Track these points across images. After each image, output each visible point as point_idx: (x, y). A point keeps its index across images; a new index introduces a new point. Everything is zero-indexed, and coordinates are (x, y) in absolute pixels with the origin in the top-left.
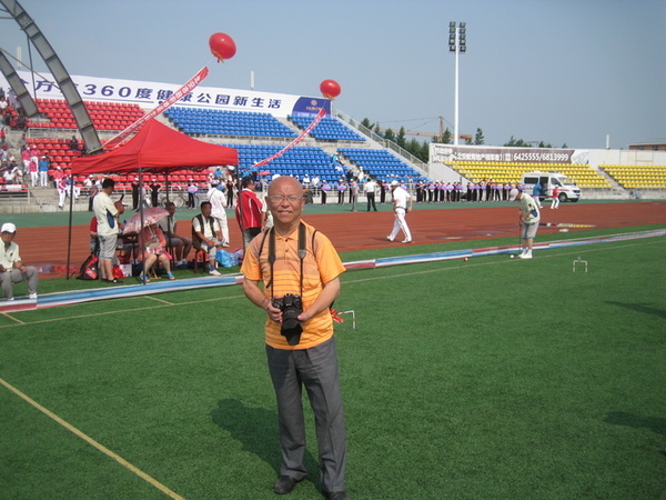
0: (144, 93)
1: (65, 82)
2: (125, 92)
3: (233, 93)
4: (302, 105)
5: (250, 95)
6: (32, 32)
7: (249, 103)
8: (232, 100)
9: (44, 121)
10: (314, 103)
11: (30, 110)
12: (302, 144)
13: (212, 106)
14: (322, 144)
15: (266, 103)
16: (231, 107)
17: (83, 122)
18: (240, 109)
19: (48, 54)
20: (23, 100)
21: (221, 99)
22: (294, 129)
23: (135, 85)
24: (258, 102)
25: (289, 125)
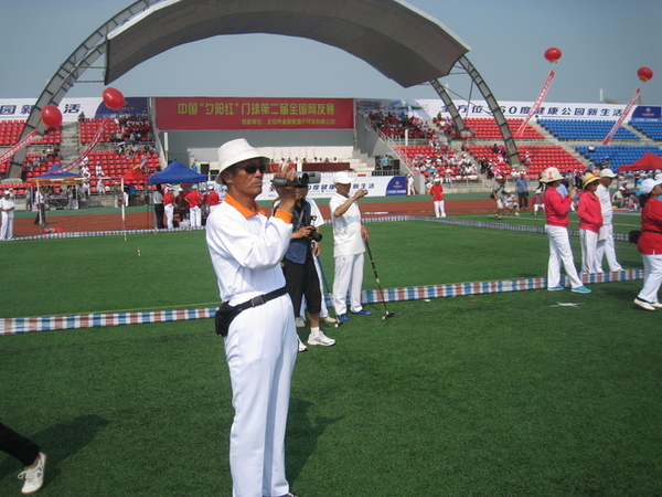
0: (526, 110)
1: (497, 110)
2: (513, 110)
3: (587, 106)
4: (639, 112)
5: (600, 107)
6: (478, 80)
7: (599, 113)
8: (586, 112)
9: (468, 133)
10: (648, 110)
11: (461, 127)
12: (643, 144)
13: (572, 117)
14: (658, 143)
15: (611, 113)
16: (586, 117)
17: (506, 135)
18: (592, 118)
19: (487, 94)
20: (457, 120)
21: (579, 112)
22: (634, 132)
23: (520, 105)
24: (605, 112)
25: (630, 128)
